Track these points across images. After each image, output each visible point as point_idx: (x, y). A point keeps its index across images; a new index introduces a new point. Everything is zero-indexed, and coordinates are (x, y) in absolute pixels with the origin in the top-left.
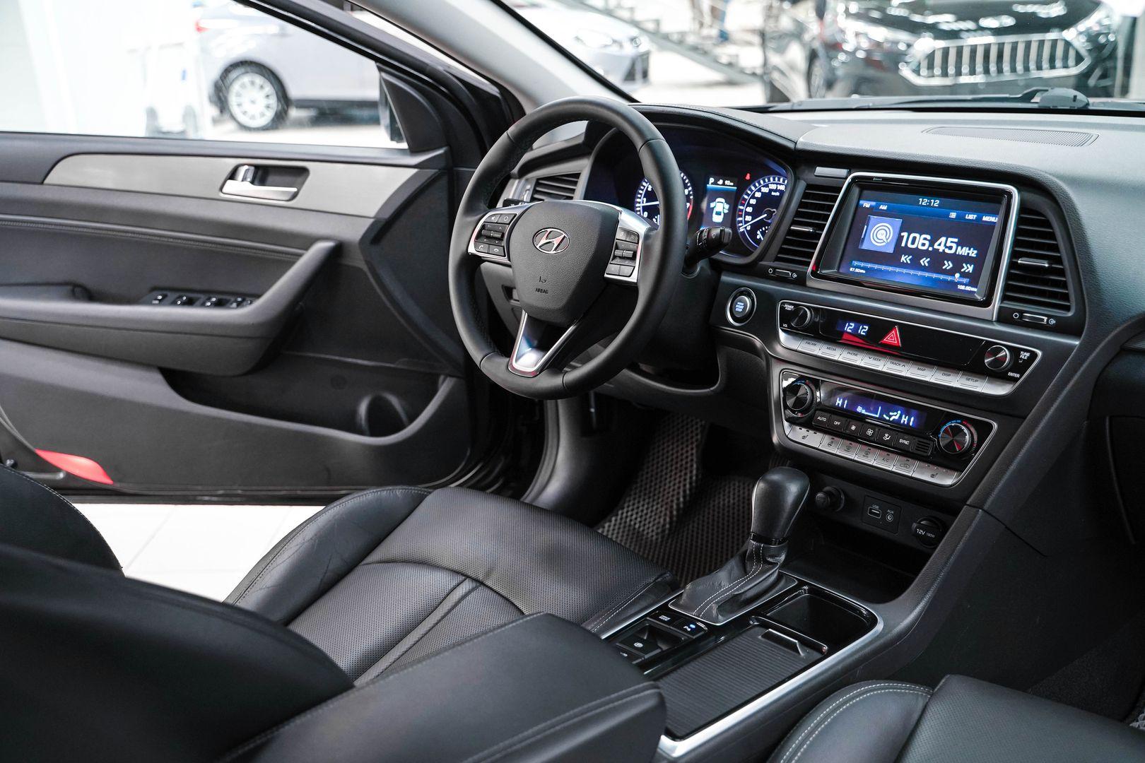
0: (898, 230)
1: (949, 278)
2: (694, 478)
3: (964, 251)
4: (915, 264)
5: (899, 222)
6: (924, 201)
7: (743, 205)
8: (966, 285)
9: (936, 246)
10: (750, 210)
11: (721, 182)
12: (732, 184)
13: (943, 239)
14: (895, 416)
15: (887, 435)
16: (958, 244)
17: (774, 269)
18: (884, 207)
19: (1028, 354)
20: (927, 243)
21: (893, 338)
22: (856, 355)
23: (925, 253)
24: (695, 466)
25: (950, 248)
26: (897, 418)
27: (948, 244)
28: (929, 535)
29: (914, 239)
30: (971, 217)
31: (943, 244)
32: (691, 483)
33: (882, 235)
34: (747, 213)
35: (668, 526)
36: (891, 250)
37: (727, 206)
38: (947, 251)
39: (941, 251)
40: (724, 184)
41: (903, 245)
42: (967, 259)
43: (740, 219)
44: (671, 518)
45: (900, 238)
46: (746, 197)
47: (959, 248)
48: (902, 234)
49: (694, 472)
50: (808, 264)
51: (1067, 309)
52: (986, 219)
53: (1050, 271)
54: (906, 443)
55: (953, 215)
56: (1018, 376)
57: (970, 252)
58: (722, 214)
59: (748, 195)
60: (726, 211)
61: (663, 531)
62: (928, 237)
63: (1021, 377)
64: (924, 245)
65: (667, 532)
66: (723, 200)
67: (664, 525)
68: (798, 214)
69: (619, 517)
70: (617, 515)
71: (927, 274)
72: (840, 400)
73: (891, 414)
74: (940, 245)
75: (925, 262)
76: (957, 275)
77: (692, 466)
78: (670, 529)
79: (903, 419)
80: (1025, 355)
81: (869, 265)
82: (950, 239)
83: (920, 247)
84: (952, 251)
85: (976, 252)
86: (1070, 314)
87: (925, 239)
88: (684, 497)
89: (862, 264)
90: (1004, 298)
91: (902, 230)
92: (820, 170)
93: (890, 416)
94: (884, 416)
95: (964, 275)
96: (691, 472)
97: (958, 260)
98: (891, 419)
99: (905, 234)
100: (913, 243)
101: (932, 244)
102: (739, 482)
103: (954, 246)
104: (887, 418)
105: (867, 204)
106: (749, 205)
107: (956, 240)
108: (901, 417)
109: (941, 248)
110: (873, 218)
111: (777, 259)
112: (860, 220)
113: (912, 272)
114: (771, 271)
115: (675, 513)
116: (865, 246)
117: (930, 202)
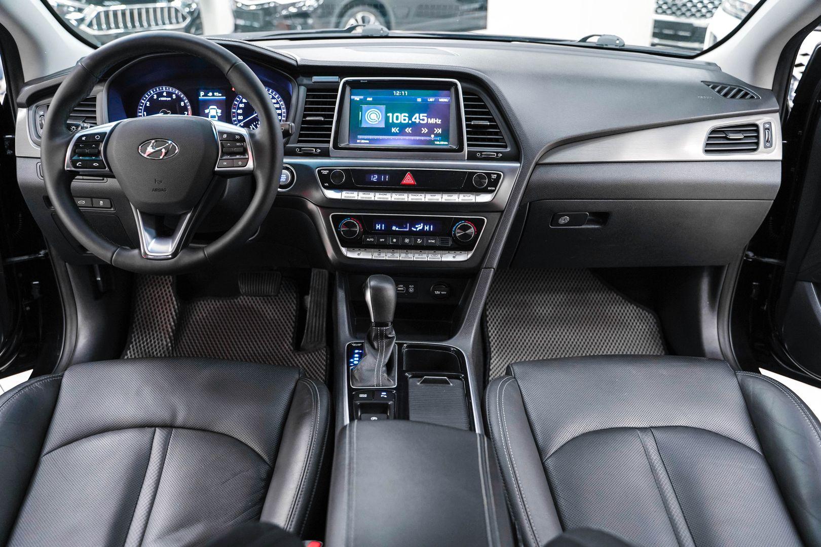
0: (384, 113)
1: (428, 138)
2: (176, 307)
3: (432, 121)
4: (402, 132)
5: (383, 107)
6: (397, 93)
7: (234, 109)
8: (440, 141)
9: (413, 120)
10: (240, 111)
11: (210, 94)
12: (220, 95)
13: (417, 115)
14: (420, 227)
15: (419, 240)
16: (428, 117)
17: (300, 148)
18: (370, 99)
19: (496, 175)
20: (407, 119)
21: (408, 180)
22: (386, 195)
23: (408, 125)
24: (174, 299)
25: (423, 120)
26: (421, 228)
27: (421, 118)
28: (443, 293)
29: (397, 117)
30: (431, 100)
31: (418, 118)
32: (175, 311)
33: (373, 116)
34: (240, 114)
35: (170, 345)
36: (383, 125)
37: (219, 111)
38: (421, 122)
39: (417, 122)
40: (213, 95)
41: (391, 121)
42: (436, 126)
43: (234, 119)
44: (170, 338)
45: (387, 118)
46: (236, 103)
47: (429, 119)
48: (388, 115)
49: (175, 303)
50: (328, 142)
51: (506, 147)
52: (442, 100)
53: (491, 127)
54: (433, 241)
55: (419, 100)
56: (494, 188)
57: (437, 121)
58: (217, 117)
59: (237, 101)
60: (219, 115)
61: (168, 349)
62: (407, 115)
63: (495, 189)
64: (405, 120)
65: (170, 348)
66: (215, 107)
67: (167, 345)
68: (306, 109)
69: (132, 349)
70: (130, 349)
71: (412, 138)
72: (378, 225)
73: (416, 226)
74: (416, 119)
75: (408, 130)
76: (433, 136)
77: (172, 299)
78: (172, 346)
79: (426, 228)
80: (494, 176)
81: (371, 137)
82: (421, 115)
83: (403, 122)
84: (425, 122)
85: (440, 121)
86: (508, 149)
87: (404, 116)
88: (174, 322)
89: (366, 137)
90: (469, 145)
91: (387, 112)
92: (316, 79)
93: (417, 228)
94: (413, 229)
95: (436, 135)
96: (173, 303)
97: (431, 127)
98: (418, 230)
99: (390, 115)
100: (397, 119)
101: (410, 119)
102: (203, 301)
103: (426, 118)
104: (415, 230)
105: (357, 98)
106: (239, 108)
107: (426, 115)
108: (424, 227)
109: (417, 121)
110: (364, 107)
111: (299, 142)
112: (356, 108)
113: (402, 137)
114: (297, 150)
115: (171, 334)
116: (364, 125)
117: (402, 93)
